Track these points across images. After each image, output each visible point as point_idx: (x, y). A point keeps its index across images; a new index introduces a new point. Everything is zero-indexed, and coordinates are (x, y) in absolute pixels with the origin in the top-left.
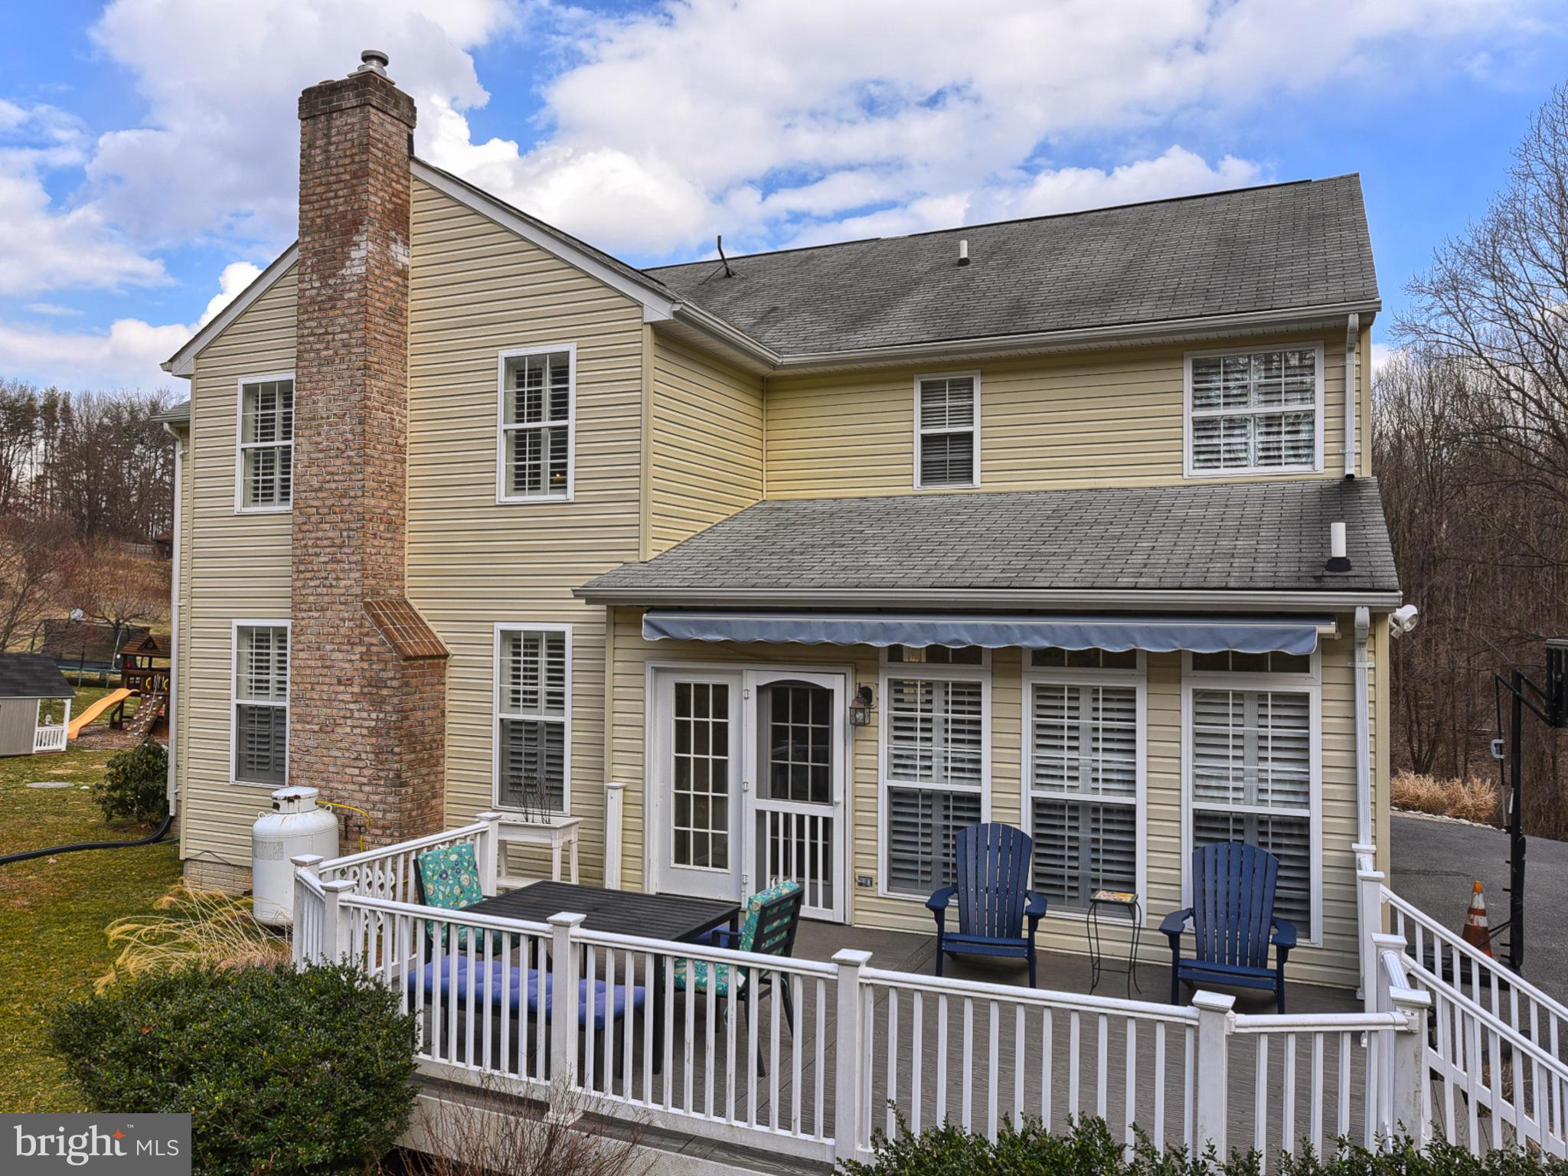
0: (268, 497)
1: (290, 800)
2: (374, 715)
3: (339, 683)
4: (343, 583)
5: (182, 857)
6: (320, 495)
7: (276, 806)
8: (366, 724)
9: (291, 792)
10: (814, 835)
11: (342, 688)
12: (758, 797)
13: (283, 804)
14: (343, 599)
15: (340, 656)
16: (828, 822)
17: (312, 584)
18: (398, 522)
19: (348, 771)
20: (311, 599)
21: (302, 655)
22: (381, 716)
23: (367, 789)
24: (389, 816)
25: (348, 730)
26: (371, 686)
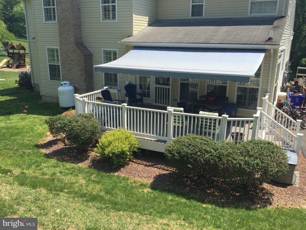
0: (51, 19)
1: (65, 84)
2: (79, 67)
3: (71, 60)
4: (70, 40)
5: (41, 95)
6: (64, 20)
7: (62, 85)
8: (78, 69)
9: (65, 82)
10: (166, 91)
11: (72, 62)
12: (155, 84)
13: (64, 85)
14: (70, 43)
15: (71, 55)
16: (169, 89)
17: (64, 39)
18: (80, 26)
19: (75, 78)
20: (64, 43)
21: (63, 55)
22: (81, 67)
23: (79, 82)
24: (84, 87)
25: (74, 70)
26: (78, 61)
